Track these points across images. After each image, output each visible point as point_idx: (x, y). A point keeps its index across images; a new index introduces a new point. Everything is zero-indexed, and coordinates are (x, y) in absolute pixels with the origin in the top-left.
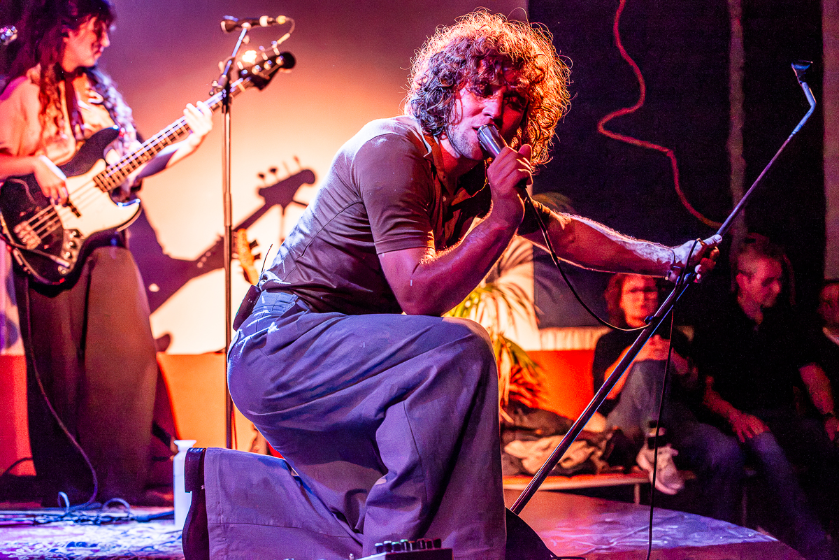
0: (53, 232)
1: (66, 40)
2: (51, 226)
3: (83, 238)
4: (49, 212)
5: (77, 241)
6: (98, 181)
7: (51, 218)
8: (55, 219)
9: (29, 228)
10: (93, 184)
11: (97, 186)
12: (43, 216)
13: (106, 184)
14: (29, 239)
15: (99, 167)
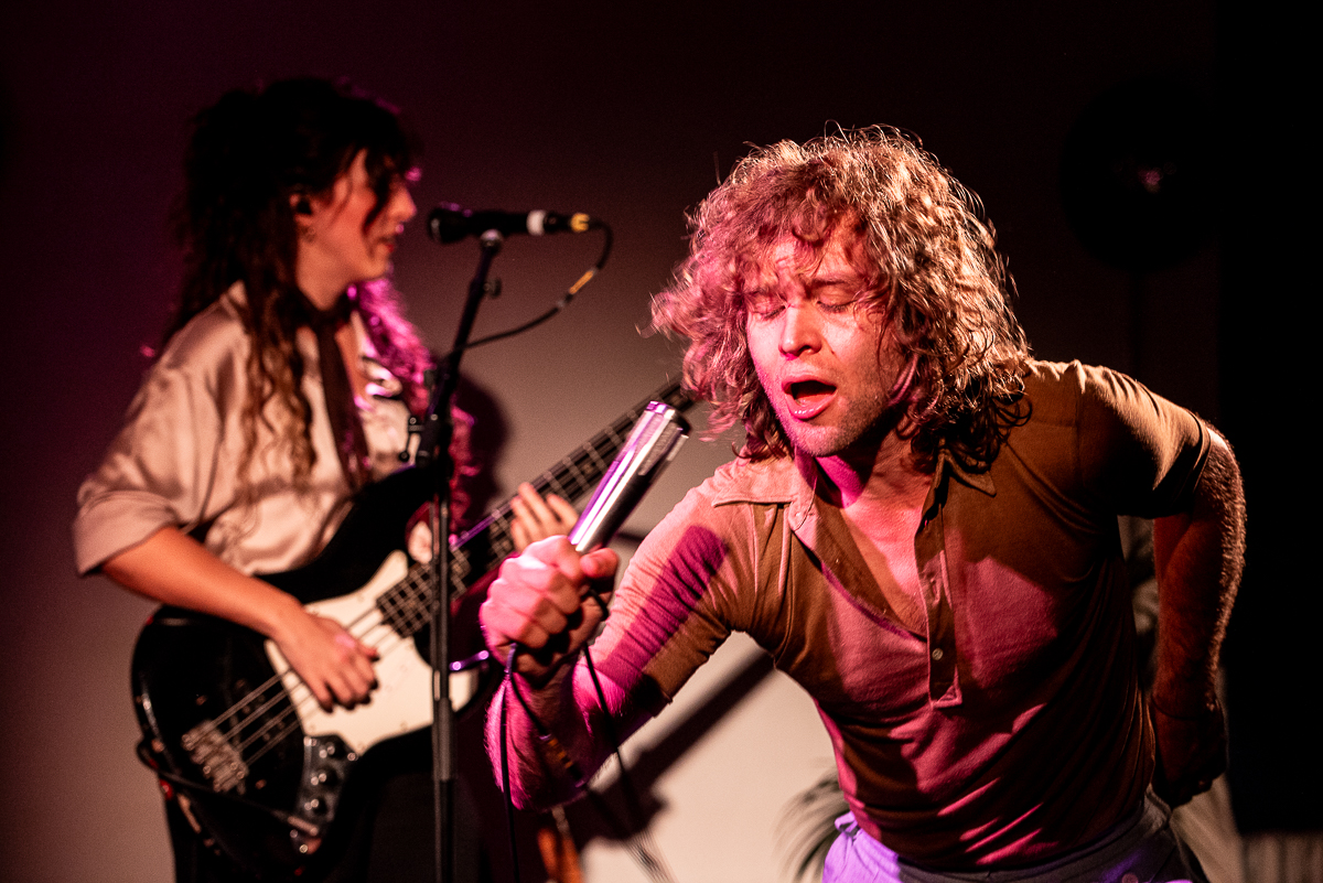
0: (279, 745)
1: (304, 221)
2: (274, 731)
3: (352, 757)
4: (269, 694)
5: (336, 765)
6: (392, 610)
7: (273, 712)
8: (286, 712)
9: (217, 738)
10: (377, 616)
11: (388, 621)
12: (253, 705)
13: (410, 615)
14: (219, 766)
15: (393, 571)
